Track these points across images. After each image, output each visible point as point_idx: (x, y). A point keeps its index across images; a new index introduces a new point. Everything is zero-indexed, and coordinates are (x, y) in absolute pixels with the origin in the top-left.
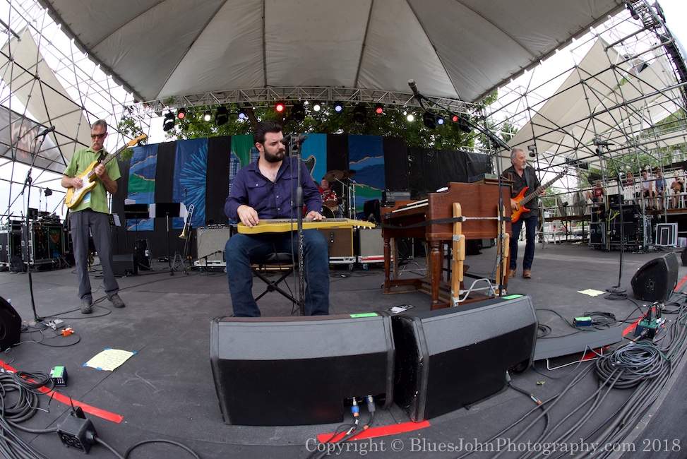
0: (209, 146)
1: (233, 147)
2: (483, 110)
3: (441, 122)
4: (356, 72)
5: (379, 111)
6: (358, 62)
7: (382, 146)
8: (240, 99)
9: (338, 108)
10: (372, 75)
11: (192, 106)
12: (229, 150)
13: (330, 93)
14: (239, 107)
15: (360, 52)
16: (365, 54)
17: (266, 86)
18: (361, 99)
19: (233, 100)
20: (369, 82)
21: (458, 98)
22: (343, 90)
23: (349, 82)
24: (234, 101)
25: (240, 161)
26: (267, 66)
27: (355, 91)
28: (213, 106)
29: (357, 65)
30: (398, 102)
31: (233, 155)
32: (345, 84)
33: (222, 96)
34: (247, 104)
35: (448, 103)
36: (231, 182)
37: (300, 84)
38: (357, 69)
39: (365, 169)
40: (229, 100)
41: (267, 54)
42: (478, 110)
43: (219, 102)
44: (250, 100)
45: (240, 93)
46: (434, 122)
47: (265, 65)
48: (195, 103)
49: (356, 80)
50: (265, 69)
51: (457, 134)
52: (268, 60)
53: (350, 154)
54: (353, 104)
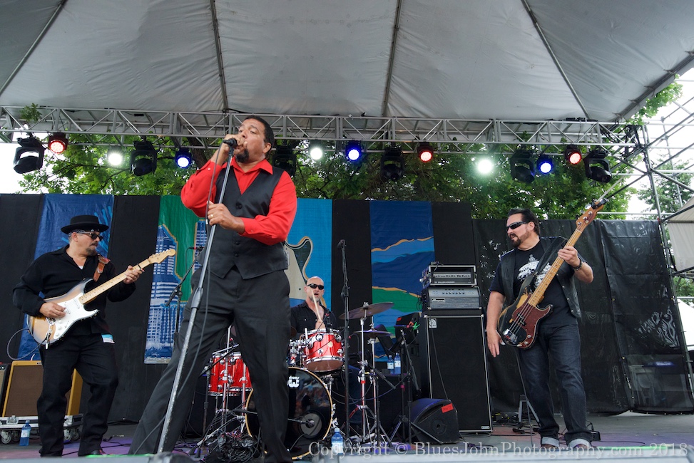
0: (115, 210)
1: (163, 217)
2: (640, 133)
3: (546, 168)
4: (384, 86)
5: (426, 156)
6: (386, 64)
7: (430, 219)
8: (179, 131)
9: (354, 155)
10: (413, 90)
11: (81, 131)
12: (156, 222)
13: (339, 126)
14: (177, 144)
15: (389, 45)
16: (398, 48)
17: (226, 110)
18: (394, 137)
19: (165, 130)
20: (407, 103)
21: (583, 116)
22: (363, 121)
23: (372, 106)
24: (168, 133)
25: (176, 242)
26: (226, 71)
27: (383, 122)
28: (126, 137)
29: (386, 72)
30: (461, 139)
31: (163, 230)
32: (366, 108)
33: (143, 120)
34: (193, 141)
35: (562, 130)
36: (155, 279)
37: (286, 108)
38: (384, 80)
39: (399, 261)
40: (159, 130)
41: (223, 46)
42: (628, 135)
43: (138, 133)
44: (198, 134)
45: (179, 118)
46: (532, 169)
47: (221, 68)
48: (88, 128)
49: (386, 102)
50: (222, 76)
51: (580, 188)
52: (226, 56)
53: (373, 234)
54: (380, 146)
